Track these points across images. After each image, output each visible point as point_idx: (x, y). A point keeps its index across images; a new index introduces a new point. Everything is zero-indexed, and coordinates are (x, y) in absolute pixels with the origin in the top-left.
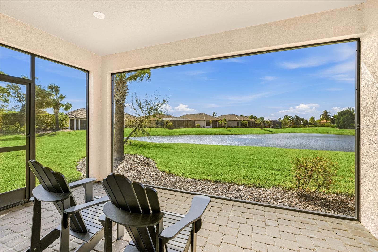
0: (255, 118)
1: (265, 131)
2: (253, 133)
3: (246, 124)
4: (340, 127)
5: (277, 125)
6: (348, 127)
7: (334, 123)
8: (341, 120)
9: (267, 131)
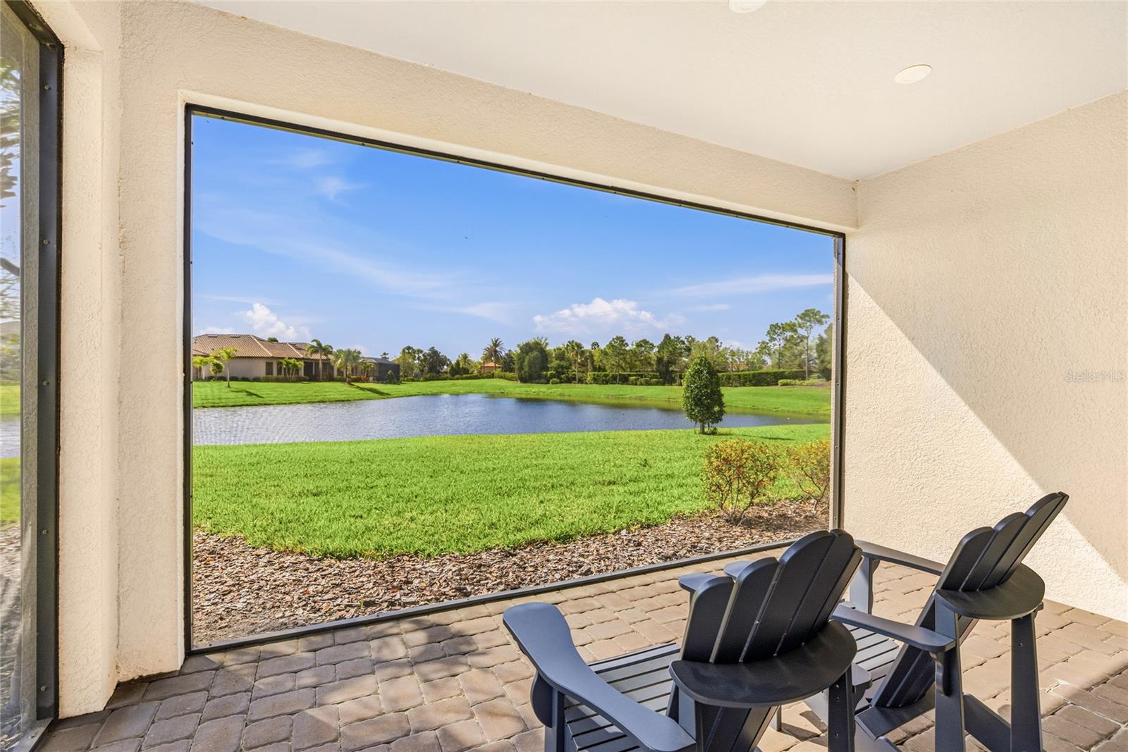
0: (326, 351)
1: (362, 392)
2: (328, 397)
3: (297, 370)
4: (524, 380)
5: (389, 373)
6: (536, 379)
7: (511, 370)
8: (526, 363)
9: (369, 392)
